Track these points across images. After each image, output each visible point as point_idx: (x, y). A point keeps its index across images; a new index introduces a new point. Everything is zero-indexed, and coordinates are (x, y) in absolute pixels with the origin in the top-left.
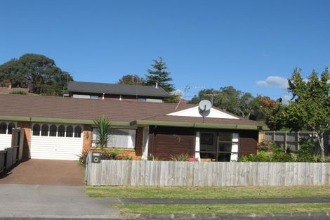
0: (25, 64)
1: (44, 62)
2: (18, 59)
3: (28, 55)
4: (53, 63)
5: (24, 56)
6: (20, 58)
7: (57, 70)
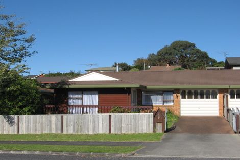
0: (175, 48)
1: (188, 46)
2: (170, 45)
3: (176, 42)
4: (194, 46)
5: (174, 43)
6: (171, 45)
7: (198, 51)
